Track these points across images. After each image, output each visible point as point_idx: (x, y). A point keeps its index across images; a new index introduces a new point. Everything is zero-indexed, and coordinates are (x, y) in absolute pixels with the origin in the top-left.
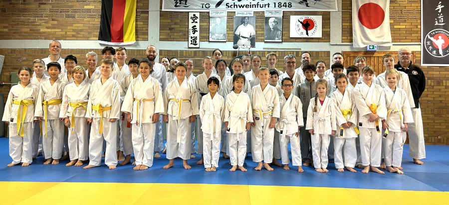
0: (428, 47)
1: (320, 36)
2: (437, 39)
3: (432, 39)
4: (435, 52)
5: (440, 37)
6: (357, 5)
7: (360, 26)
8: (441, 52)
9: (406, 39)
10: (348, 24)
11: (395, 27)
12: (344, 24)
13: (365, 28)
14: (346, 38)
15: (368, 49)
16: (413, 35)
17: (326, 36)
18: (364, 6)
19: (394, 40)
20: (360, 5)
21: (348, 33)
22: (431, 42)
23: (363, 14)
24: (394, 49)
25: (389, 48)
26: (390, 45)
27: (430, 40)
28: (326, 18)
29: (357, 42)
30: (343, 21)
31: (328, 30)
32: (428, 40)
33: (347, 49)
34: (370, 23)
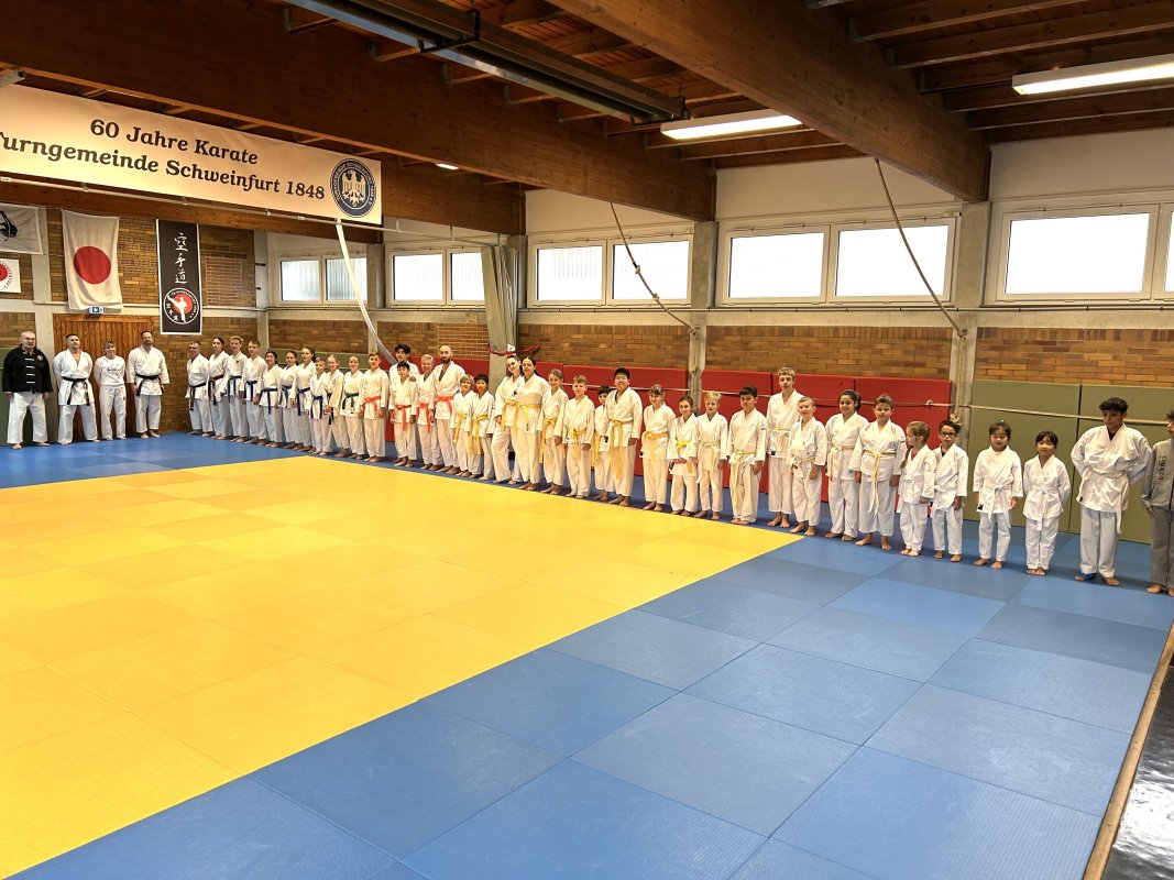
0: (168, 310)
1: (18, 290)
2: (179, 301)
3: (172, 300)
4: (176, 318)
5: (182, 299)
6: (72, 249)
7: (78, 280)
8: (183, 318)
9: (140, 300)
10: (60, 275)
11: (127, 282)
12: (54, 274)
13: (85, 283)
14: (57, 294)
15: (91, 312)
16: (150, 294)
17: (27, 291)
18: (81, 251)
19: (125, 300)
20: (76, 249)
21: (60, 289)
22: (172, 304)
23: (80, 262)
24: (125, 312)
25: (120, 310)
26: (120, 307)
27: (170, 302)
28: (26, 265)
29: (73, 301)
30: (52, 270)
31: (30, 281)
32: (168, 301)
33: (61, 310)
34: (91, 274)
